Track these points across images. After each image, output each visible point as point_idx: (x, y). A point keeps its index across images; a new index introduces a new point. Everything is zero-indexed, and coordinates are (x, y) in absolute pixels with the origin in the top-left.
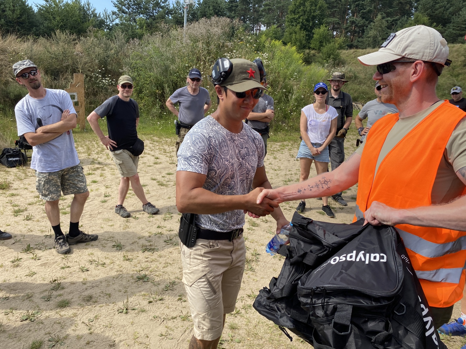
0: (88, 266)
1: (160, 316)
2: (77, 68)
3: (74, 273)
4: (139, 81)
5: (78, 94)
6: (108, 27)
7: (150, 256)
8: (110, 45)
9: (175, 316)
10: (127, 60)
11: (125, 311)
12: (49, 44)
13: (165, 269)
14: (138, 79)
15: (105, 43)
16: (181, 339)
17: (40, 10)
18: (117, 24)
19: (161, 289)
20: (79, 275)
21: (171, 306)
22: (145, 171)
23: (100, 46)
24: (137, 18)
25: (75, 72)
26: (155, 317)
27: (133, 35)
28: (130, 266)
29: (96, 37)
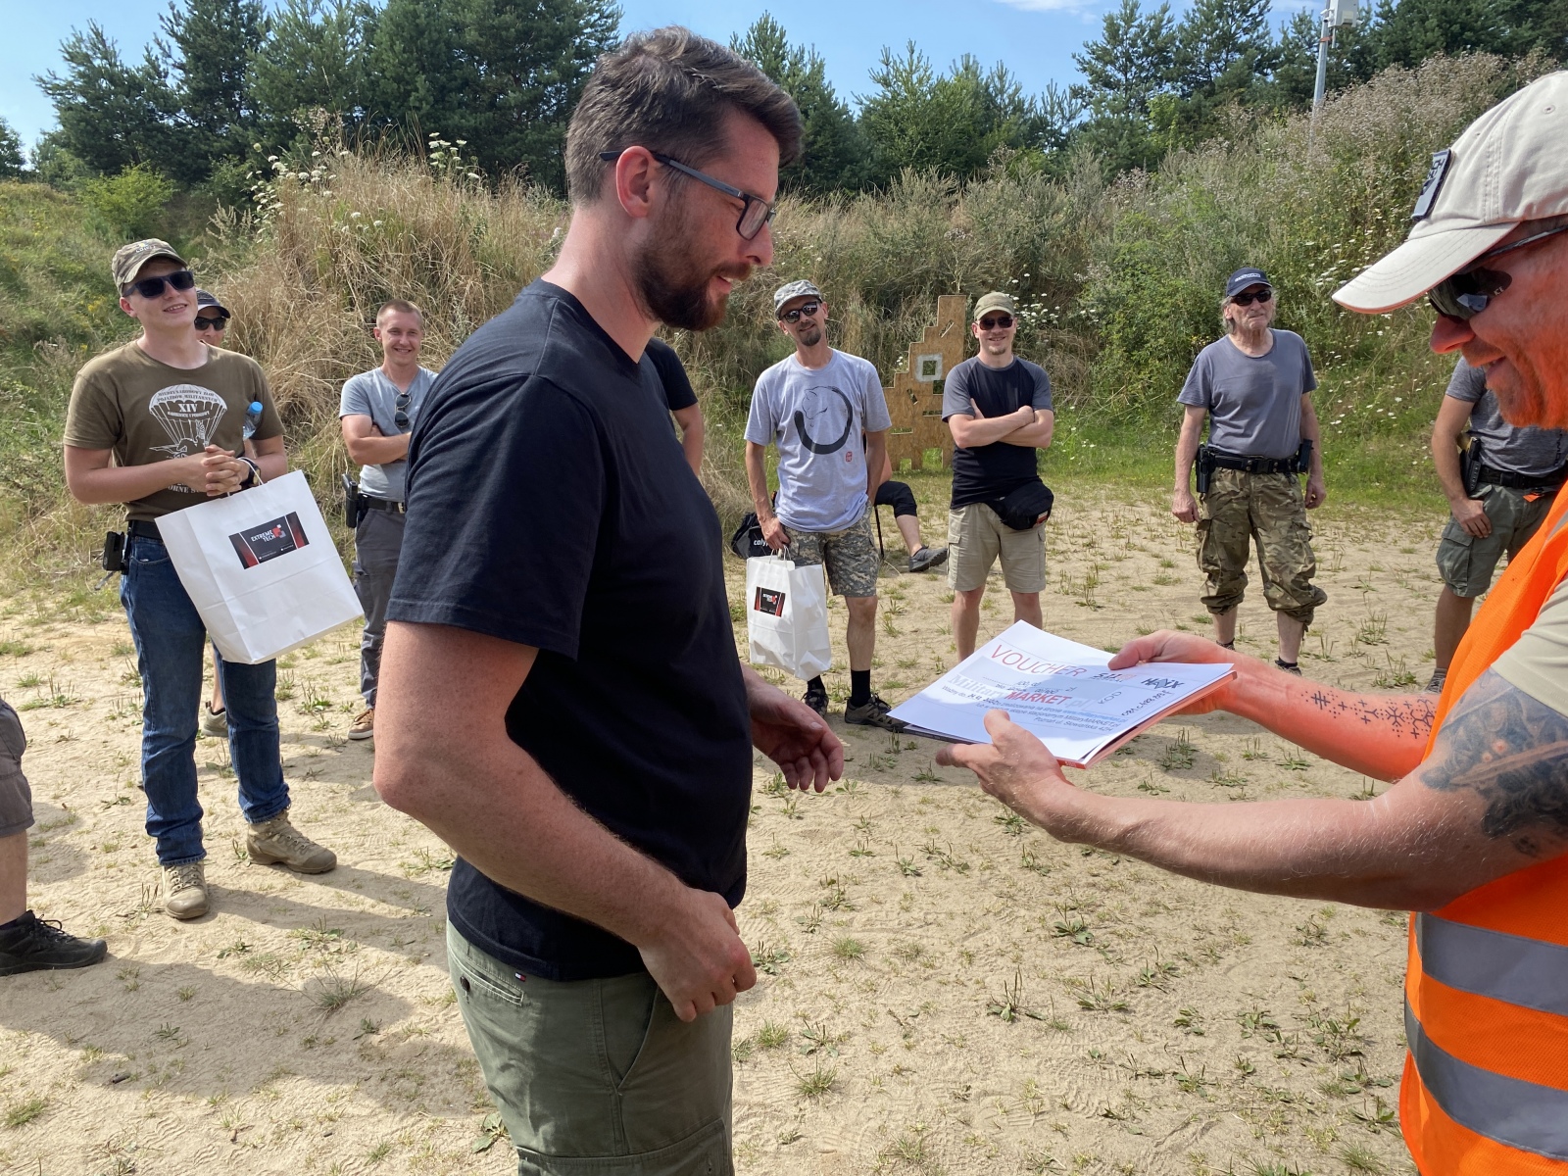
0: (920, 861)
1: (1111, 1054)
2: (951, 278)
3: (881, 872)
4: (1136, 307)
5: (944, 357)
6: (1057, 139)
7: (1105, 872)
8: (1053, 199)
9: (1158, 1068)
10: (1104, 241)
11: (1006, 1011)
12: (880, 211)
13: (1146, 920)
14: (1131, 302)
15: (1039, 193)
16: (1168, 1143)
17: (868, 111)
18: (1083, 127)
19: (1125, 980)
20: (893, 882)
21: (1149, 1036)
22: (1123, 605)
23: (1022, 205)
24: (1152, 98)
25: (943, 292)
26: (1096, 1057)
27: (1132, 154)
28: (1038, 887)
29: (1013, 175)
